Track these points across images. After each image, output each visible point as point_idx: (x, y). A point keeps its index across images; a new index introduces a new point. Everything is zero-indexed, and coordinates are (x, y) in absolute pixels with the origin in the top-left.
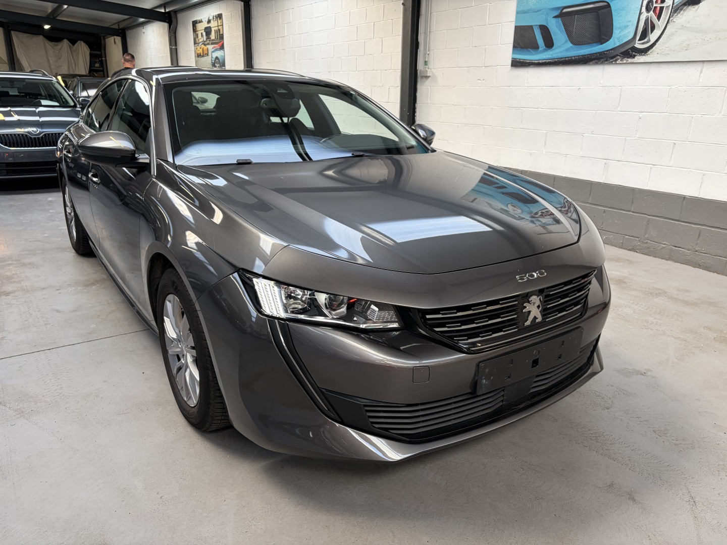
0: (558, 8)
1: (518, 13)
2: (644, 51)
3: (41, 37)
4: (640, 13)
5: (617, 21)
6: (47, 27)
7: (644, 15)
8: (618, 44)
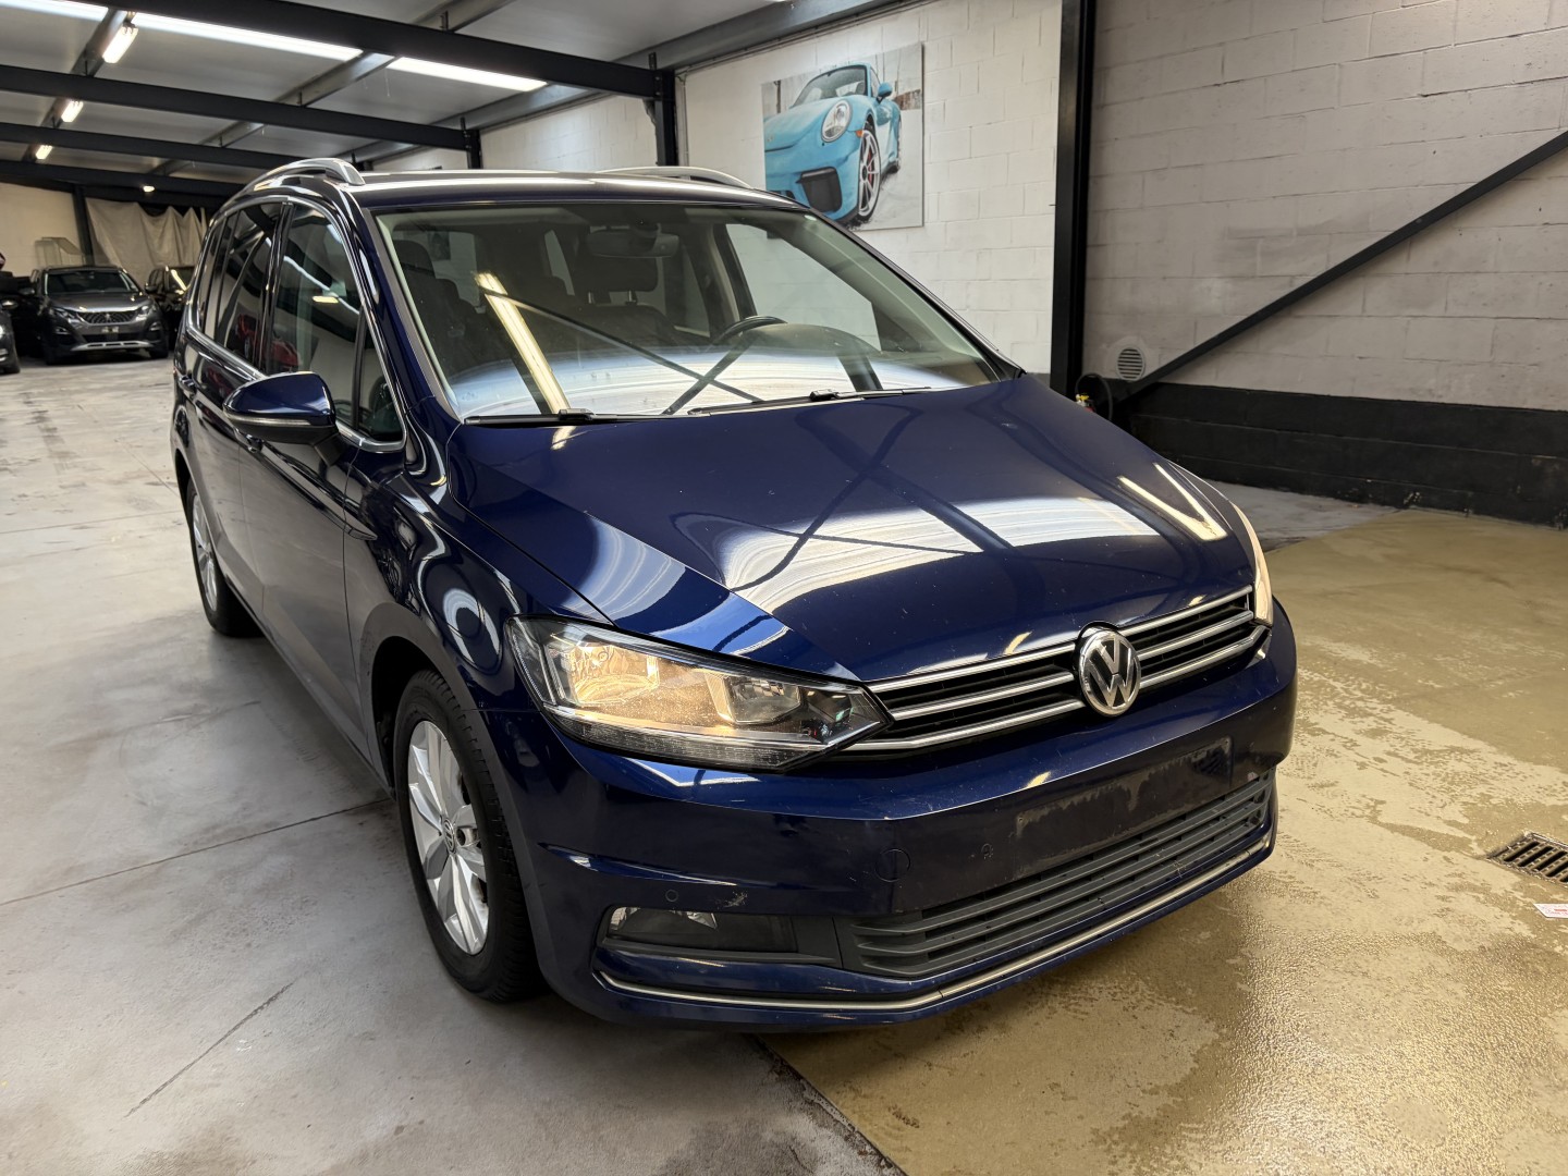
0: (796, 174)
1: (767, 176)
2: (866, 219)
3: (136, 205)
4: (859, 181)
5: (844, 190)
6: (148, 189)
7: (862, 182)
8: (847, 211)
